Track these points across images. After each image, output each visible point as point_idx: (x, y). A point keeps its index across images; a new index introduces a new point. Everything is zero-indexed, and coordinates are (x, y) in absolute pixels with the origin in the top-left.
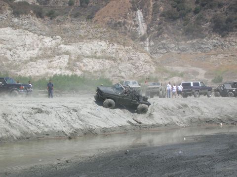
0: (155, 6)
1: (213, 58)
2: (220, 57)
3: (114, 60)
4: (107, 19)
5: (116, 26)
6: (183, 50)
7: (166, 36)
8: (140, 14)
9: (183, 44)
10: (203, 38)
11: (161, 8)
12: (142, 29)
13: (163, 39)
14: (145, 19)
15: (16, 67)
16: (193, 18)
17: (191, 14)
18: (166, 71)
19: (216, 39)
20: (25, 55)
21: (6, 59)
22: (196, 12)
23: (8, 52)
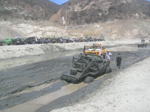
0: (68, 15)
1: (85, 31)
2: (87, 30)
3: (56, 32)
4: (53, 20)
5: (56, 22)
6: (76, 28)
7: (71, 24)
8: (63, 18)
9: (76, 26)
10: (82, 25)
11: (70, 16)
12: (64, 22)
13: (71, 25)
14: (65, 19)
15: (26, 35)
16: (79, 19)
17: (79, 17)
18: (71, 35)
19: (86, 25)
20: (29, 31)
21: (23, 33)
22: (80, 17)
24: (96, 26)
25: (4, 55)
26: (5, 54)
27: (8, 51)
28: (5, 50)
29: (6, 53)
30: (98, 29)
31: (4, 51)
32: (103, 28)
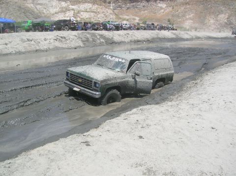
1: (142, 12)
2: (146, 12)
3: (96, 13)
6: (128, 8)
9: (128, 5)
10: (138, 2)
13: (119, 2)
15: (49, 17)
18: (120, 18)
19: (144, 3)
20: (53, 11)
21: (44, 13)
23: (45, 10)
24: (160, 5)
25: (24, 47)
26: (25, 44)
27: (28, 40)
28: (25, 38)
29: (27, 44)
30: (162, 11)
31: (23, 41)
32: (170, 9)
